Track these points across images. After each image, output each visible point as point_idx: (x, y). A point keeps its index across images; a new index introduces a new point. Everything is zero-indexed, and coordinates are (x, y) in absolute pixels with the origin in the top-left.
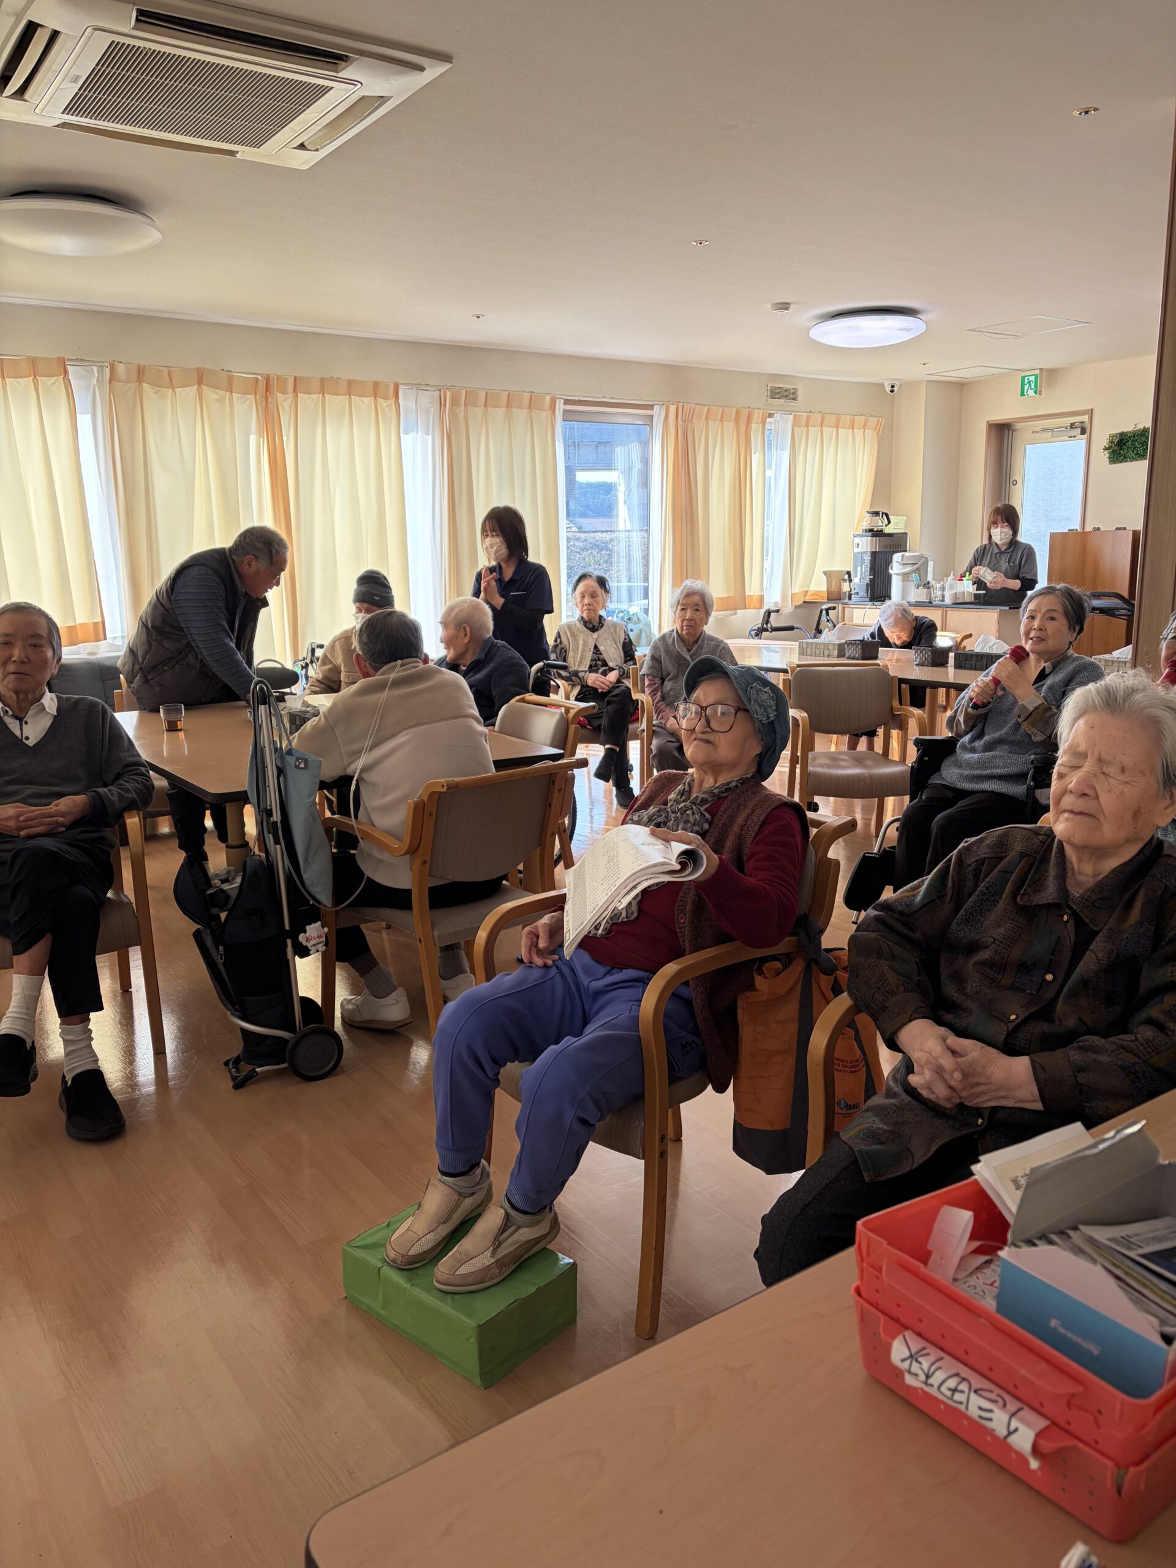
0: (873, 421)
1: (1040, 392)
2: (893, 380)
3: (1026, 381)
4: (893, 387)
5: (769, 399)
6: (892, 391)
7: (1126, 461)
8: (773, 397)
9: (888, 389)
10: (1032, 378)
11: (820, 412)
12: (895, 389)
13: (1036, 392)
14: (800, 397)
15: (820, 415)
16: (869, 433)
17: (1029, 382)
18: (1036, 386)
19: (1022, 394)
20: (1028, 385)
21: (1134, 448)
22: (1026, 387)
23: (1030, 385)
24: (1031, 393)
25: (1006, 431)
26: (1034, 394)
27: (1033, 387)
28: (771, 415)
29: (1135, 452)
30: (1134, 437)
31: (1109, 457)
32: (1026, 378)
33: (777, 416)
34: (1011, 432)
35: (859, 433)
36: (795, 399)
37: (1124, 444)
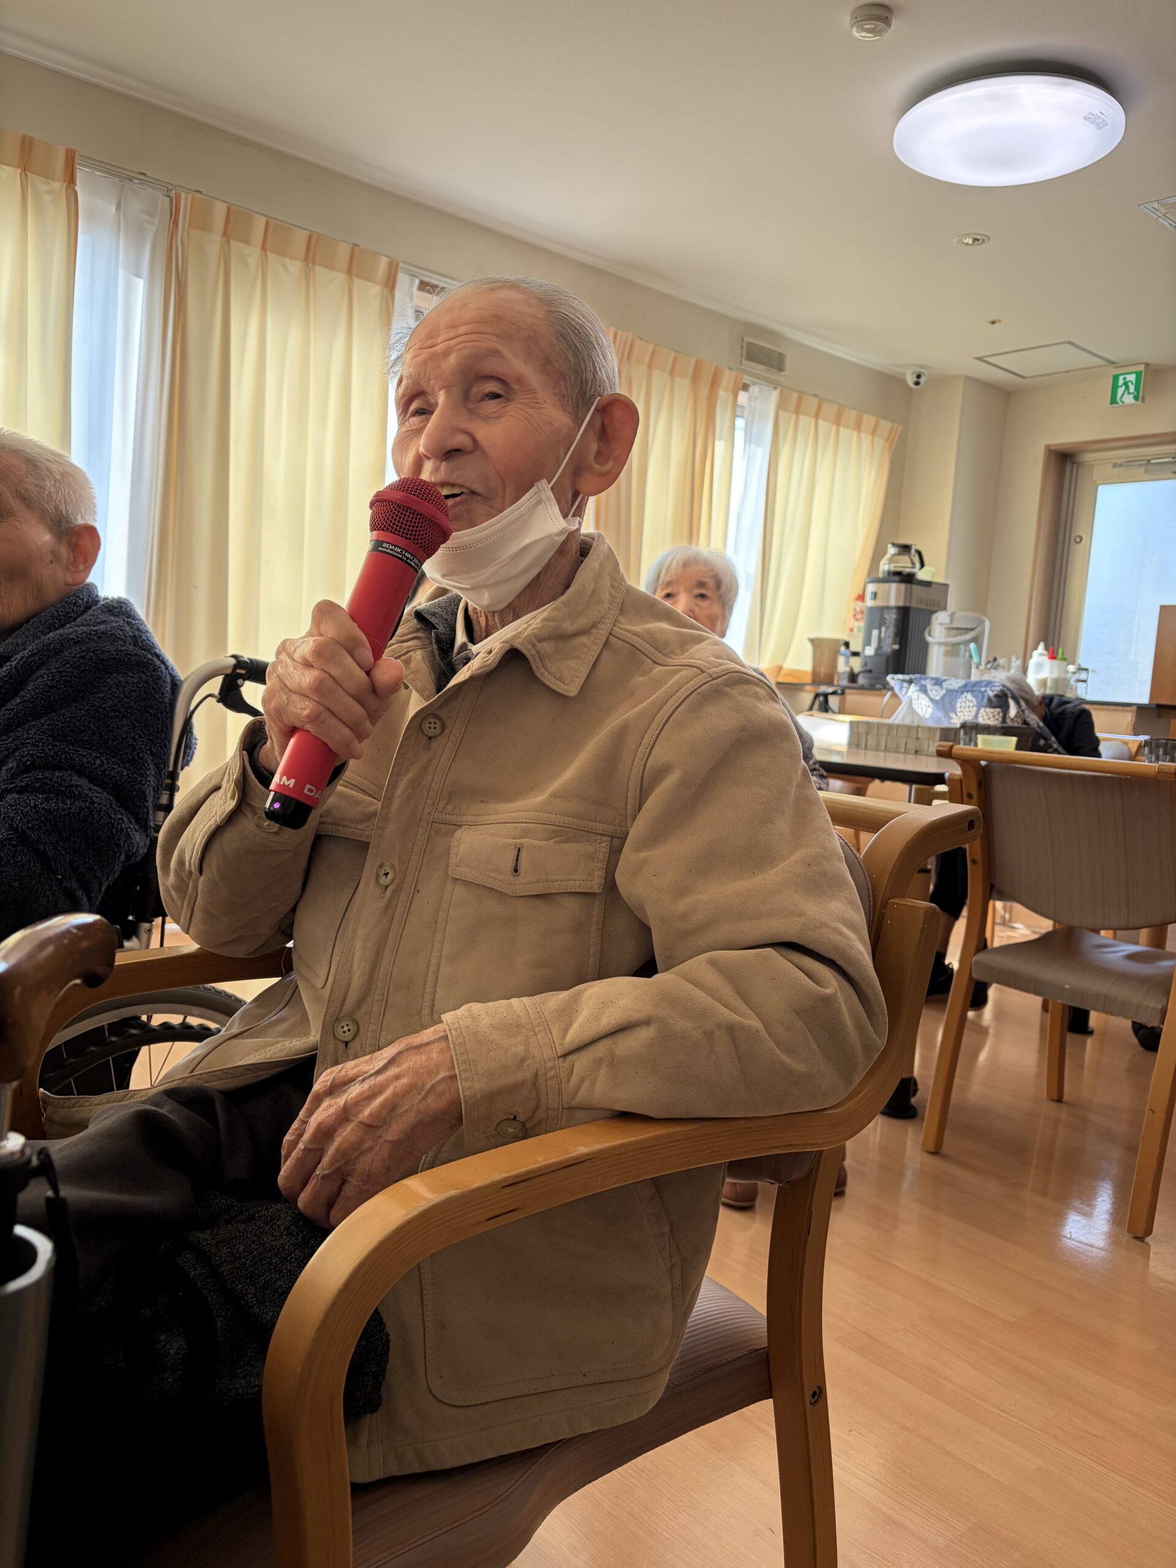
0: (886, 425)
1: (1143, 398)
2: (921, 366)
3: (1121, 382)
4: (919, 376)
5: (744, 362)
6: (917, 383)
8: (750, 358)
9: (910, 380)
10: (1132, 378)
11: (816, 395)
12: (922, 380)
13: (1136, 398)
14: (789, 364)
15: (815, 401)
16: (879, 442)
17: (1126, 384)
18: (1137, 389)
19: (1113, 401)
20: (1124, 388)
22: (1121, 391)
23: (1127, 388)
24: (1129, 399)
26: (1133, 401)
27: (1132, 388)
28: (745, 387)
32: (1121, 378)
33: (755, 390)
34: (1075, 466)
35: (866, 438)
36: (781, 369)
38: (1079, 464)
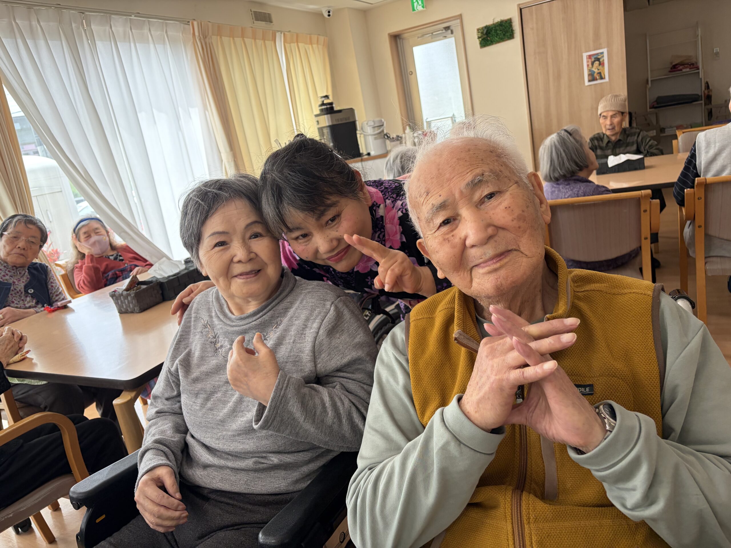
0: (322, 38)
1: (426, 6)
2: (329, 7)
3: (415, 1)
4: (329, 12)
5: (255, 22)
6: (329, 15)
7: (493, 44)
8: (257, 19)
9: (326, 14)
12: (331, 14)
13: (423, 7)
14: (274, 18)
16: (321, 47)
17: (417, 1)
18: (422, 3)
21: (497, 35)
22: (415, 4)
23: (418, 3)
24: (420, 8)
25: (398, 40)
27: (420, 3)
29: (498, 37)
30: (495, 27)
31: (480, 43)
34: (401, 40)
35: (315, 46)
36: (272, 22)
37: (489, 33)
38: (403, 39)
